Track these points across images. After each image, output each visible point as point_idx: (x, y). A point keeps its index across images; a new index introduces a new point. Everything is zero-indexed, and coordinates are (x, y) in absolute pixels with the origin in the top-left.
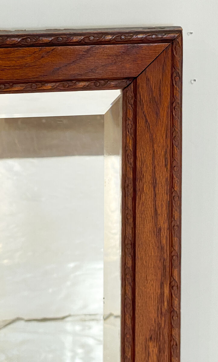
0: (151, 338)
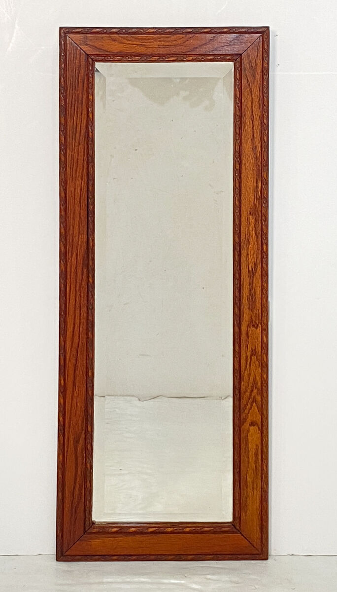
0: (250, 213)
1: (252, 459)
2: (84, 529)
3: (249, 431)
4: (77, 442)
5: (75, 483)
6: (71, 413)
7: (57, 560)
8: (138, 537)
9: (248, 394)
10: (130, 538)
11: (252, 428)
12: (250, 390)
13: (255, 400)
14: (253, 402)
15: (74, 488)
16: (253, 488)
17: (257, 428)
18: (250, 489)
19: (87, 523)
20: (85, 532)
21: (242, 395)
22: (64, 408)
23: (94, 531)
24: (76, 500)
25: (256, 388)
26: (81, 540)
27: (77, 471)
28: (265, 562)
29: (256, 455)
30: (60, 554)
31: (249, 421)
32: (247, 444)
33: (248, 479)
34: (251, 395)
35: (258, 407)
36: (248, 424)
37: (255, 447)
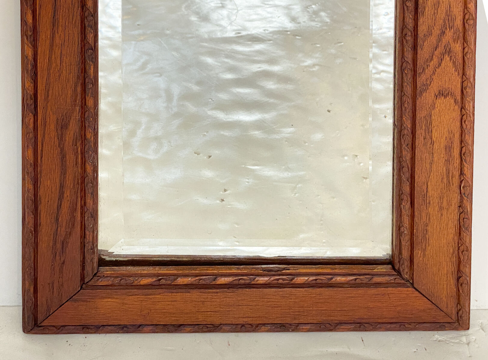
1: (440, 157)
2: (83, 278)
3: (433, 106)
4: (63, 126)
5: (61, 198)
7: (24, 331)
8: (195, 294)
9: (433, 39)
10: (179, 296)
11: (440, 101)
12: (438, 32)
13: (448, 51)
14: (443, 54)
15: (59, 207)
16: (441, 208)
17: (452, 101)
18: (433, 210)
19: (87, 269)
20: (84, 284)
21: (420, 41)
22: (35, 66)
25: (451, 28)
26: (76, 301)
27: (65, 177)
28: (463, 333)
29: (449, 148)
30: (31, 324)
31: (434, 88)
32: (429, 130)
33: (430, 193)
34: (439, 40)
35: (454, 63)
36: (433, 95)
37: (446, 134)
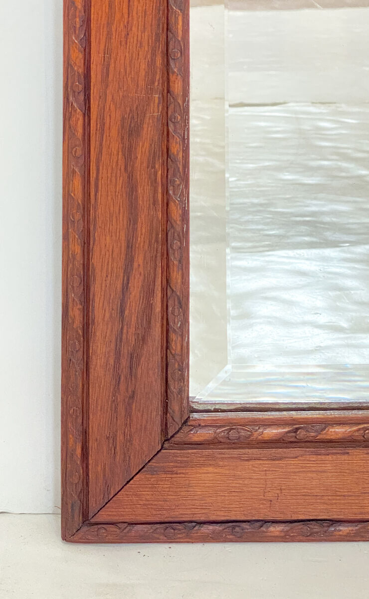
5: (128, 270)
6: (109, 34)
8: (358, 456)
10: (329, 461)
15: (125, 286)
19: (174, 406)
20: (166, 439)
23: (196, 439)
24: (130, 335)
27: (135, 230)
30: (78, 519)
